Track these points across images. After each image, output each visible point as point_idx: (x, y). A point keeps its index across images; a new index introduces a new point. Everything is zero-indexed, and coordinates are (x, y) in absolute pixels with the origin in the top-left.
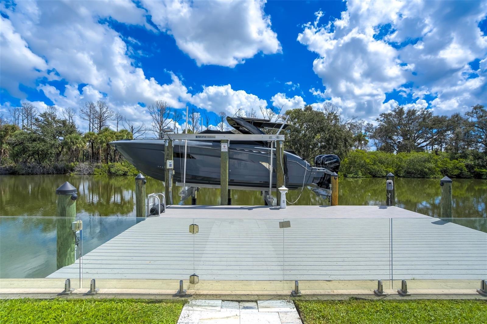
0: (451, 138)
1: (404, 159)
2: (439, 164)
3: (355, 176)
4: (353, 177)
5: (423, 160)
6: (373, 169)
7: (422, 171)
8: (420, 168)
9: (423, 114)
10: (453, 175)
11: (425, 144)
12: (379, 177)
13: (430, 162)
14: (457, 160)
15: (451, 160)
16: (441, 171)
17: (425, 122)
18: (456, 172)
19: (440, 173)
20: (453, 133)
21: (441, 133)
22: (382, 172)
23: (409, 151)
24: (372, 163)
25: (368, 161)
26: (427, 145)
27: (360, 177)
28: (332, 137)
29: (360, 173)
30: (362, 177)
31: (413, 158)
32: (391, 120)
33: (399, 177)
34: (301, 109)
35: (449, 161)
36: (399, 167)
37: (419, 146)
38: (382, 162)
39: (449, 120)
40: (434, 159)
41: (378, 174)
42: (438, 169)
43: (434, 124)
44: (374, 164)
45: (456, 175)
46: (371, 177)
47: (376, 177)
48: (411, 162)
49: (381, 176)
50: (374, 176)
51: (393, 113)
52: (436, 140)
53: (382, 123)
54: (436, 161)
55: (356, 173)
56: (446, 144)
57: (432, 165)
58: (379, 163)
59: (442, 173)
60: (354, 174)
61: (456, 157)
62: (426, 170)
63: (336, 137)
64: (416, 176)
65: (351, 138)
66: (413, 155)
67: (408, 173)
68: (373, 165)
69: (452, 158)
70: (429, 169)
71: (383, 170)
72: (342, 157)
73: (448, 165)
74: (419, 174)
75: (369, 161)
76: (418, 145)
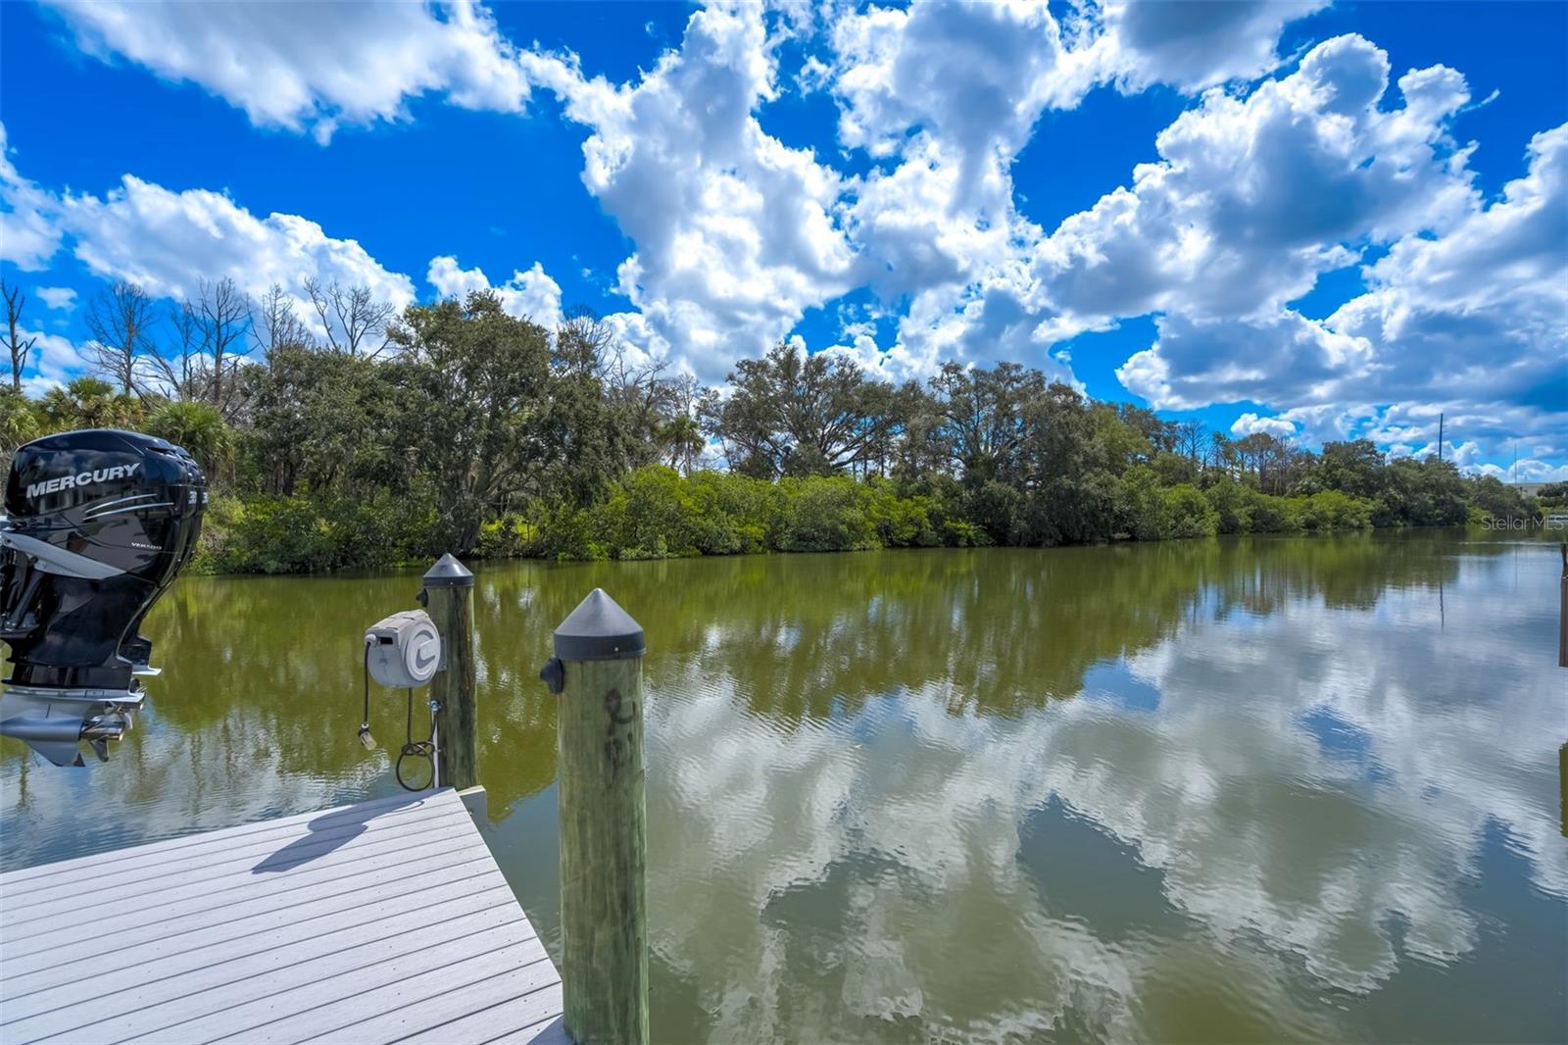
0: (901, 442)
1: (790, 497)
2: (874, 509)
3: (647, 554)
4: (639, 558)
5: (836, 498)
6: (702, 529)
7: (834, 530)
8: (827, 523)
9: (841, 373)
10: (902, 540)
11: (848, 455)
12: (721, 554)
13: (852, 505)
14: (912, 499)
15: (899, 500)
16: (878, 531)
17: (847, 396)
18: (909, 532)
19: (875, 535)
20: (905, 431)
21: (882, 429)
22: (729, 540)
23: (806, 474)
24: (702, 511)
25: (687, 502)
26: (852, 459)
27: (660, 558)
28: (560, 416)
29: (662, 545)
30: (668, 557)
31: (810, 494)
32: (765, 383)
33: (780, 551)
34: (457, 303)
35: (895, 502)
36: (778, 523)
37: (834, 462)
38: (731, 509)
39: (896, 395)
40: (862, 498)
41: (717, 544)
42: (871, 525)
43: (866, 403)
44: (708, 512)
45: (908, 541)
46: (696, 556)
47: (713, 554)
48: (811, 507)
49: (725, 551)
50: (707, 552)
51: (772, 362)
52: (869, 447)
53: (743, 389)
54: (868, 503)
55: (651, 546)
56: (892, 459)
57: (856, 514)
58: (722, 509)
59: (880, 534)
60: (643, 549)
61: (909, 493)
62: (843, 528)
63: (576, 416)
64: (819, 547)
65: (653, 429)
66: (815, 485)
67: (801, 538)
68: (704, 515)
69: (902, 495)
70: (851, 526)
71: (735, 532)
72: (597, 490)
73: (892, 513)
74: (826, 541)
75: (690, 504)
76: (831, 460)
